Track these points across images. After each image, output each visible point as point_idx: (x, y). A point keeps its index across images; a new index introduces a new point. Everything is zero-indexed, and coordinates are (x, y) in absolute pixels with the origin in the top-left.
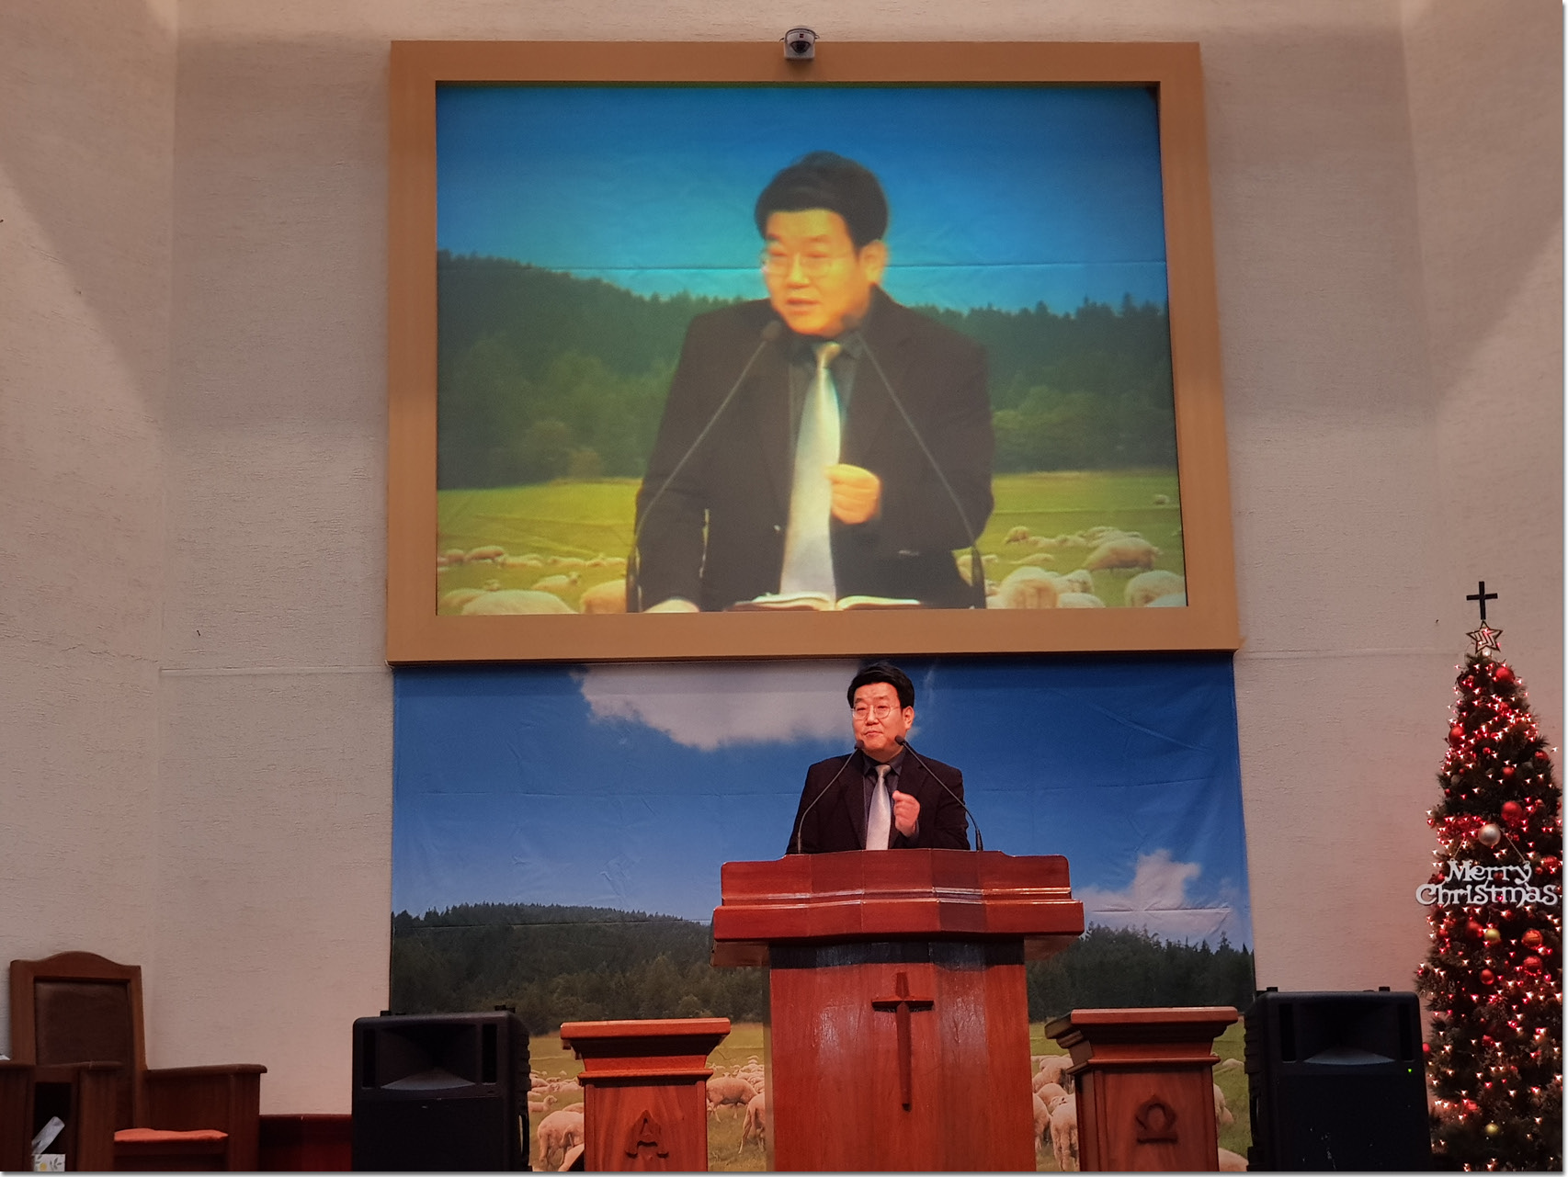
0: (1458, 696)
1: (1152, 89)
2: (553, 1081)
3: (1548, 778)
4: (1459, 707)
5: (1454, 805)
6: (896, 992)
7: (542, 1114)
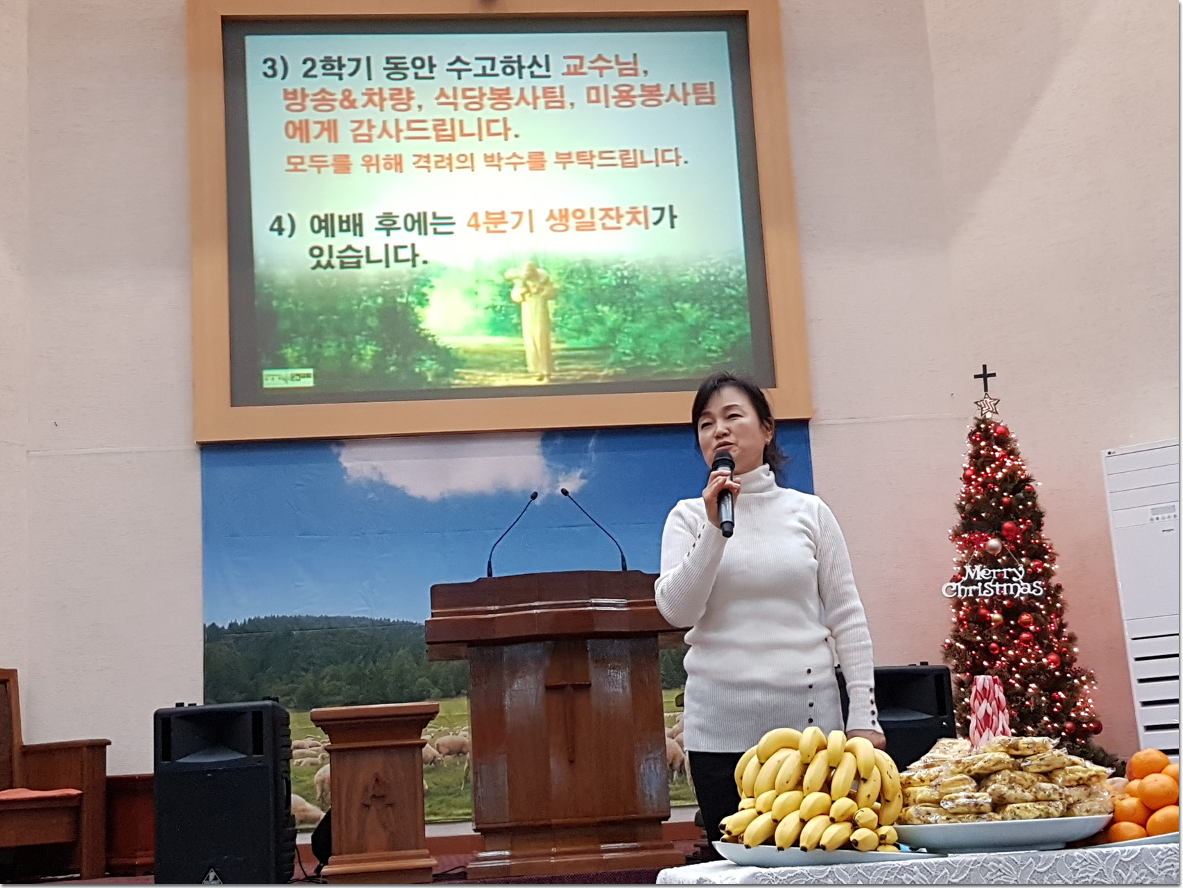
0: (969, 448)
2: (323, 743)
3: (1034, 505)
4: (970, 455)
5: (967, 526)
6: (564, 679)
7: (316, 766)
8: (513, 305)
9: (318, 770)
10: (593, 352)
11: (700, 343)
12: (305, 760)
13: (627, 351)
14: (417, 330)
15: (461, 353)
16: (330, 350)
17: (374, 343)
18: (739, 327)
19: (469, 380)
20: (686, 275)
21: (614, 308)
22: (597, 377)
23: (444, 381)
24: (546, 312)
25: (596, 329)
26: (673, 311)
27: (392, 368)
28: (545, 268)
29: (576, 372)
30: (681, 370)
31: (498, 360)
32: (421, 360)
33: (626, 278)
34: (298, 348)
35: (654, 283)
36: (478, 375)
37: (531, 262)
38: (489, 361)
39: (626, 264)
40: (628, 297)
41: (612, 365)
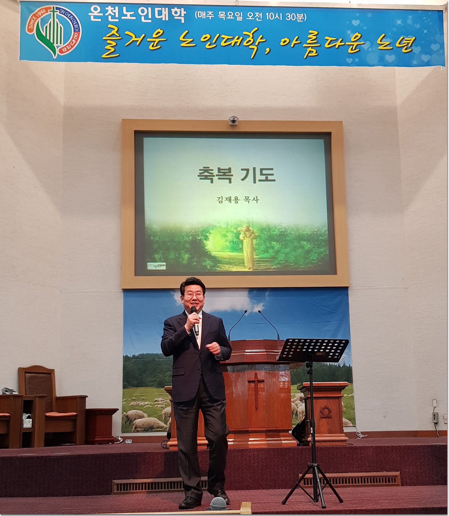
1: (329, 134)
2: (166, 400)
6: (255, 378)
7: (163, 408)
8: (240, 241)
9: (163, 410)
10: (269, 259)
11: (310, 257)
12: (159, 406)
13: (282, 259)
14: (204, 250)
15: (220, 259)
16: (172, 256)
17: (188, 254)
18: (324, 251)
19: (223, 268)
20: (305, 231)
21: (278, 243)
22: (271, 269)
23: (214, 269)
24: (252, 244)
25: (271, 251)
26: (300, 245)
27: (195, 263)
28: (252, 228)
29: (263, 266)
30: (302, 267)
31: (234, 261)
32: (205, 260)
33: (283, 232)
34: (160, 255)
35: (294, 234)
36: (226, 267)
37: (247, 225)
38: (231, 262)
39: (283, 227)
40: (283, 239)
41: (277, 264)
